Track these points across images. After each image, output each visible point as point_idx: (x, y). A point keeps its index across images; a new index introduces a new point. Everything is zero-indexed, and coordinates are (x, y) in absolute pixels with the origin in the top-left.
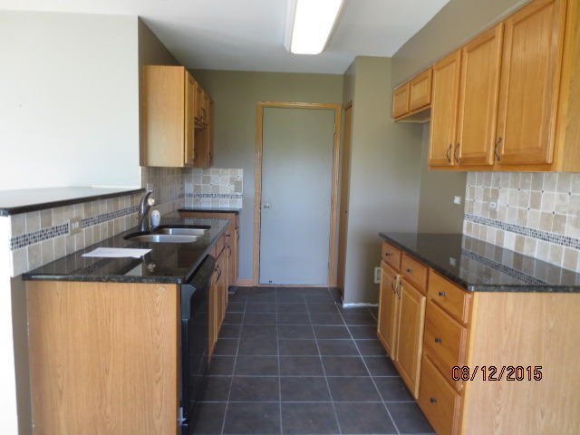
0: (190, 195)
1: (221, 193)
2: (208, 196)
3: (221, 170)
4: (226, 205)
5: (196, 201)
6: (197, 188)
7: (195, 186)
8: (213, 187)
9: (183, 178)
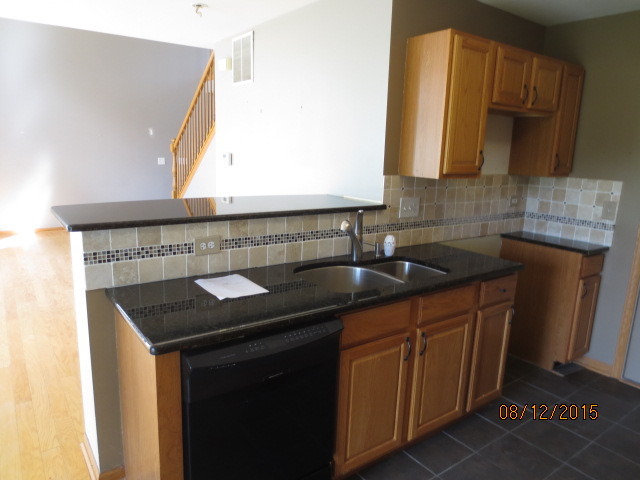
0: (532, 215)
1: (579, 216)
2: (558, 219)
3: (584, 181)
4: (585, 237)
5: (540, 225)
6: (543, 206)
7: (542, 203)
8: (568, 206)
9: (520, 190)
